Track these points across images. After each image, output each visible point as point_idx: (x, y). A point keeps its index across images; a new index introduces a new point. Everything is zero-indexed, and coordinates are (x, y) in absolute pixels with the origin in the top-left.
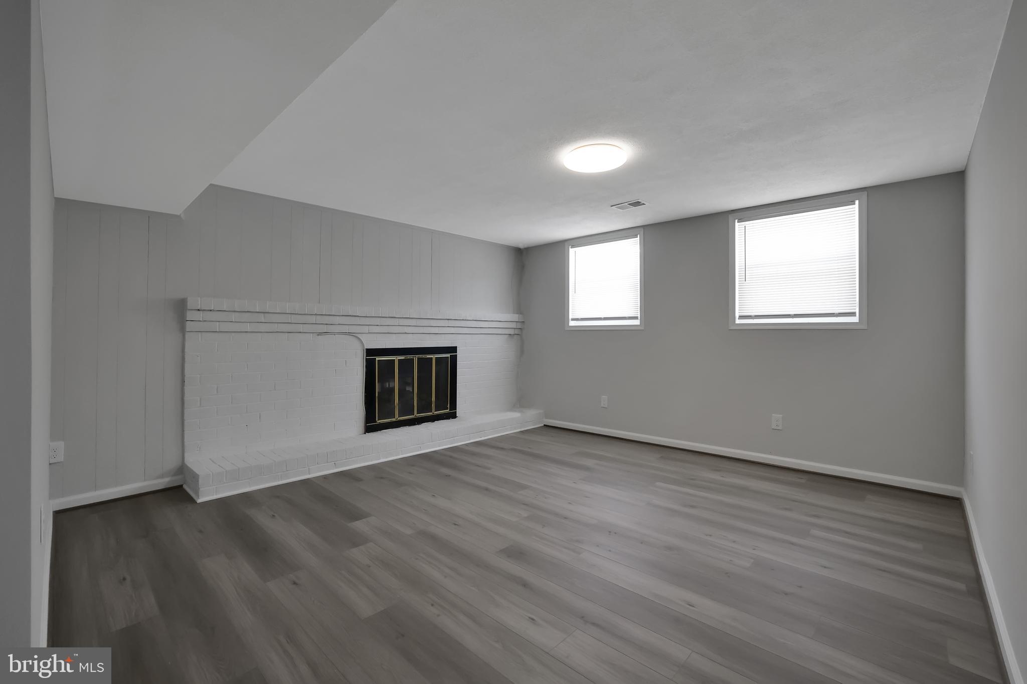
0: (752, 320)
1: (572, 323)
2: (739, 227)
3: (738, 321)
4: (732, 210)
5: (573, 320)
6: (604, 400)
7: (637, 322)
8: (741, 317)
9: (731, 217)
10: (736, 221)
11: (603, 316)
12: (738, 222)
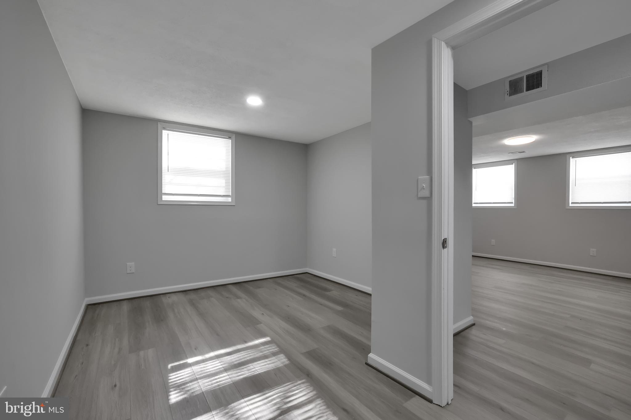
0: (579, 204)
1: (474, 205)
2: (572, 161)
3: (571, 205)
4: (569, 153)
5: (474, 203)
6: (493, 241)
7: (513, 205)
8: (572, 203)
9: (568, 156)
10: (571, 158)
11: (492, 202)
12: (572, 158)
